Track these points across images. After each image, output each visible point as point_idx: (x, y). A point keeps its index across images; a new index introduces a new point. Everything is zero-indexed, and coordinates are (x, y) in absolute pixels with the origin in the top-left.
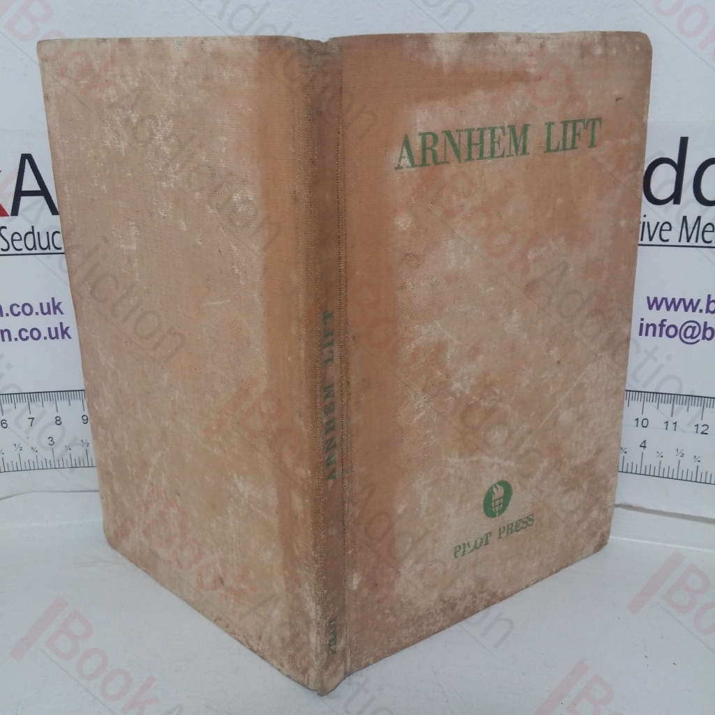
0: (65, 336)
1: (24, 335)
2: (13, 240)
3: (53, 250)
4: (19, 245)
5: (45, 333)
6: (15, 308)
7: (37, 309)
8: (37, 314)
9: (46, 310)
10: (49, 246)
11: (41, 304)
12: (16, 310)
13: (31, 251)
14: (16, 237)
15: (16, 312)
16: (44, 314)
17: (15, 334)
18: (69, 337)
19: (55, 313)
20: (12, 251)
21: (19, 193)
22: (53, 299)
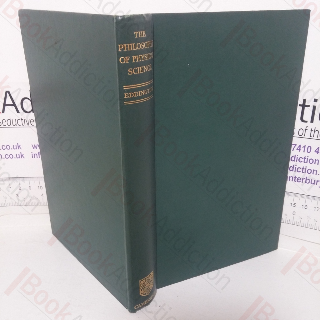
0: (23, 157)
1: (7, 156)
2: (3, 122)
3: (18, 126)
4: (5, 124)
5: (15, 156)
6: (3, 147)
7: (12, 147)
8: (12, 149)
9: (15, 148)
10: (16, 124)
11: (13, 146)
12: (4, 147)
13: (9, 126)
14: (4, 121)
15: (4, 148)
16: (14, 149)
17: (3, 156)
18: (24, 158)
19: (18, 149)
20: (2, 126)
21: (5, 105)
22: (18, 144)
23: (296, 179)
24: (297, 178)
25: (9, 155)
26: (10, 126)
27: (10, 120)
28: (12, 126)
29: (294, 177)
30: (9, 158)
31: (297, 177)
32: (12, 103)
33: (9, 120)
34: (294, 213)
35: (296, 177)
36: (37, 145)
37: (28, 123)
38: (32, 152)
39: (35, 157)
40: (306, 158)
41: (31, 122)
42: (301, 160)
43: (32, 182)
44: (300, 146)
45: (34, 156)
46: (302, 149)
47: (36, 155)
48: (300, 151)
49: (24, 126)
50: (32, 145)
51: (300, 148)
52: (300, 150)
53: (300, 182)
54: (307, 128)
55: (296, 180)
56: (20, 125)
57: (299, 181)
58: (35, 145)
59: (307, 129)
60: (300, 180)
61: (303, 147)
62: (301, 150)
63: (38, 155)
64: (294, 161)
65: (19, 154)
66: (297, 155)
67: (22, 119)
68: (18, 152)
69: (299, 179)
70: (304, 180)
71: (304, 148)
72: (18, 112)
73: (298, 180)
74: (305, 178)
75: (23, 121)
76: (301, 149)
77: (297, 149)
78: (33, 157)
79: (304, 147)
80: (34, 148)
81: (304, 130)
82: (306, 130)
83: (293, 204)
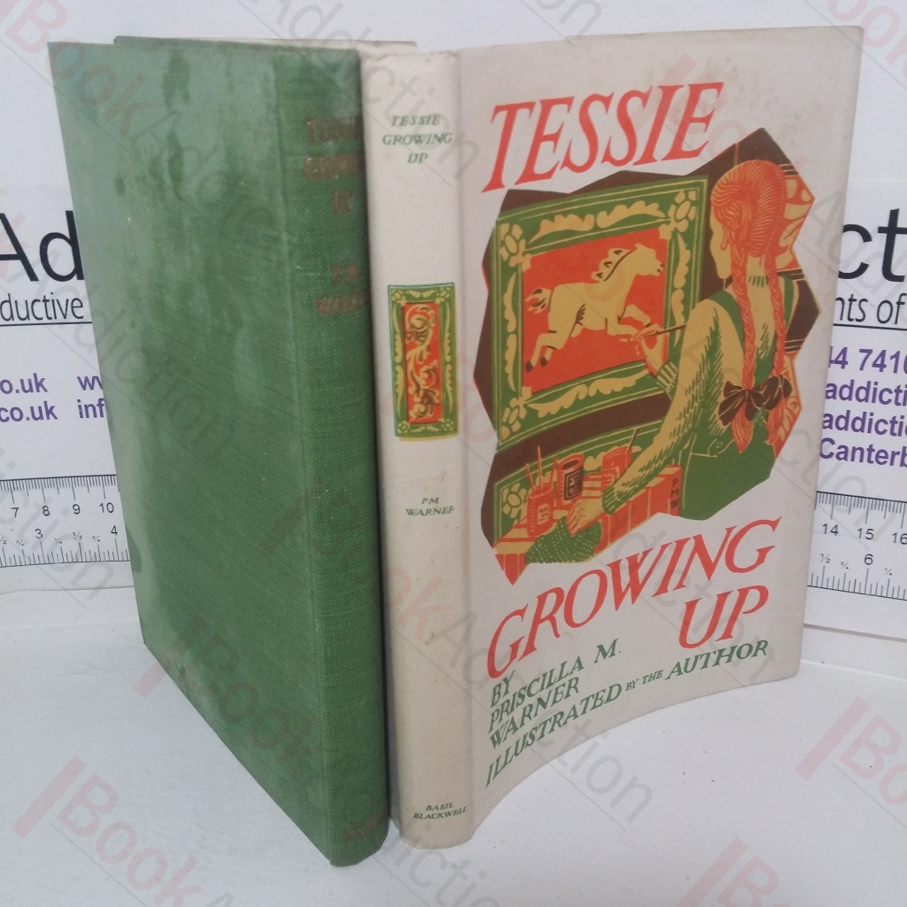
23: (874, 454)
24: (876, 451)
25: (9, 410)
26: (11, 322)
27: (9, 301)
28: (17, 321)
29: (868, 450)
30: (11, 419)
31: (877, 448)
32: (14, 252)
33: (7, 304)
34: (868, 558)
35: (874, 448)
36: (94, 378)
37: (64, 312)
38: (79, 401)
39: (87, 416)
40: (901, 391)
41: (72, 307)
42: (886, 396)
43: (81, 491)
44: (883, 354)
45: (84, 411)
46: (890, 363)
47: (90, 409)
48: (885, 369)
49: (53, 321)
50: (79, 378)
51: (883, 361)
52: (882, 367)
53: (885, 462)
54: (904, 299)
55: (873, 458)
56: (41, 319)
57: (881, 460)
58: (86, 379)
59: (902, 301)
60: (886, 457)
61: (892, 358)
62: (885, 366)
63: (97, 409)
64: (866, 399)
65: (40, 408)
66: (876, 383)
67: (45, 301)
68: (36, 399)
69: (882, 454)
70: (898, 459)
71: (894, 360)
72: (33, 277)
73: (877, 457)
74: (901, 451)
75: (49, 304)
76: (885, 363)
77: (875, 365)
78: (82, 417)
79: (896, 356)
80: (84, 388)
81: (895, 306)
82: (900, 303)
83: (864, 531)
